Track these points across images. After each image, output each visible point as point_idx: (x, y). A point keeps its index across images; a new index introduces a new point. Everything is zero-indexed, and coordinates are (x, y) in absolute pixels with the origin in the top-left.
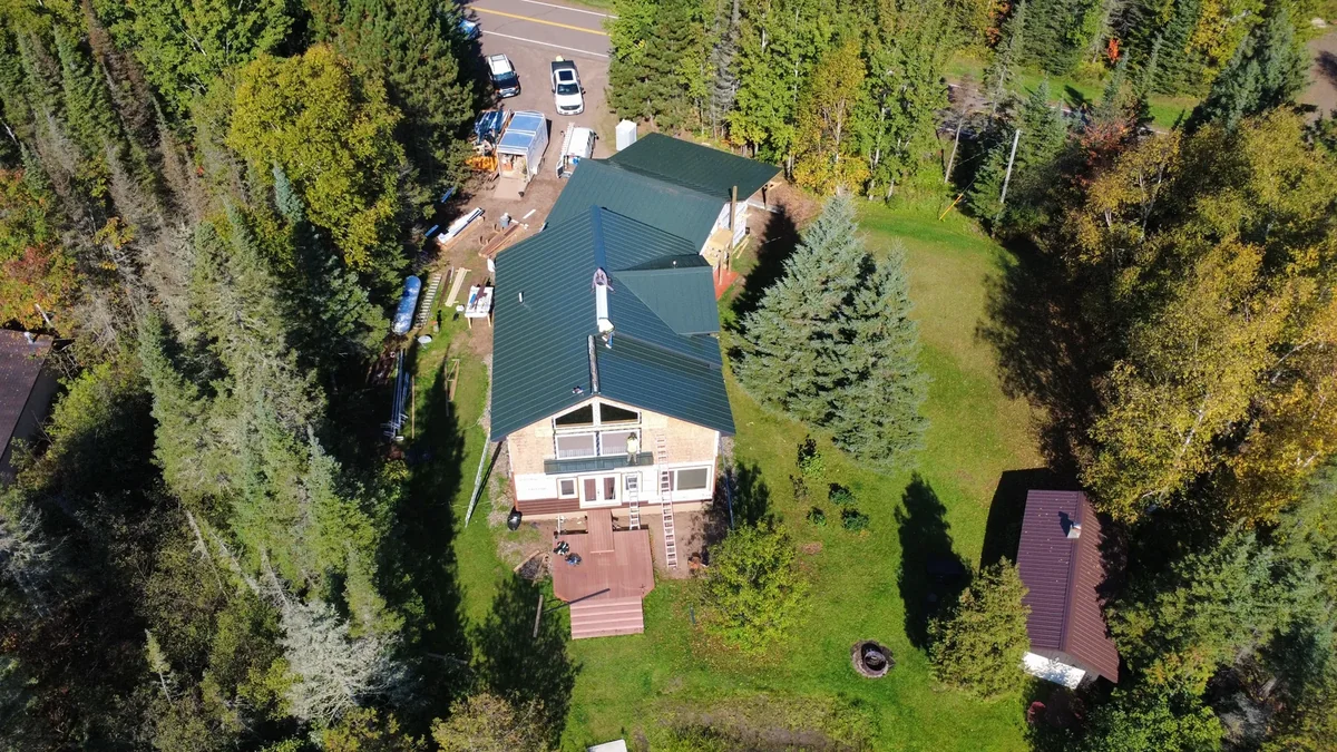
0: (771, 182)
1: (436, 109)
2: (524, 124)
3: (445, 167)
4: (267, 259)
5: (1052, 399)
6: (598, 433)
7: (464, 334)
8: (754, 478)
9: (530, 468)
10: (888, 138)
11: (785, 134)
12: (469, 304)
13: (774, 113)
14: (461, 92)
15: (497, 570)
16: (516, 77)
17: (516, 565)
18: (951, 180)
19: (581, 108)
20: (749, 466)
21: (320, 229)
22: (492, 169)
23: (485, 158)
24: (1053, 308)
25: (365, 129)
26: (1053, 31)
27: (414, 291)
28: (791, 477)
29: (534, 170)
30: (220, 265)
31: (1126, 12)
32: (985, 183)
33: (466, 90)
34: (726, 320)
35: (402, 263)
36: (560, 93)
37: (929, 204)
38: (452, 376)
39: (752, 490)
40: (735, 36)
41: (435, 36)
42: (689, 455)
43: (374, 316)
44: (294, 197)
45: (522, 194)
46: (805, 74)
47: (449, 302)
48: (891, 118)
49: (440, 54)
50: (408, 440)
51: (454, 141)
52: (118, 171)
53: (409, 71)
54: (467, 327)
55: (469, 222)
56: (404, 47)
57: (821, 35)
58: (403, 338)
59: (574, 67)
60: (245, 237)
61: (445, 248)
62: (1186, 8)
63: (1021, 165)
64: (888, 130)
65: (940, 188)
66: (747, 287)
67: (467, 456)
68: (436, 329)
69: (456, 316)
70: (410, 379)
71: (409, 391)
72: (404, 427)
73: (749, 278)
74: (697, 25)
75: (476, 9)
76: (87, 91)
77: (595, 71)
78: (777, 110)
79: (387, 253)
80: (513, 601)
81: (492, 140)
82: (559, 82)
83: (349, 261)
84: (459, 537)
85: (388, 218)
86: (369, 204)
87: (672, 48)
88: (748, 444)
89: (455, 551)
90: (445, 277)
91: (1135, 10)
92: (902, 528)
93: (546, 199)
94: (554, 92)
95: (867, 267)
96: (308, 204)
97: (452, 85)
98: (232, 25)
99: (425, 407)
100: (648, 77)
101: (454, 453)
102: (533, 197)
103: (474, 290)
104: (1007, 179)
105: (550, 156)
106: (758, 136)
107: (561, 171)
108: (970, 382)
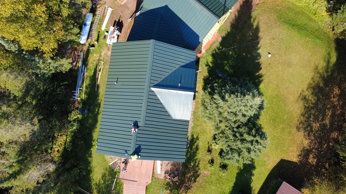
7: (106, 48)
8: (196, 142)
12: (109, 37)
15: (104, 163)
17: (110, 163)
20: (195, 137)
27: (89, 23)
38: (100, 71)
39: (194, 147)
47: (103, 28)
50: (82, 100)
58: (84, 45)
66: (221, 43)
68: (97, 42)
69: (105, 37)
70: (84, 69)
71: (84, 74)
72: (81, 93)
73: (223, 38)
80: (108, 176)
84: (94, 147)
89: (92, 153)
90: (103, 12)
92: (238, 172)
99: (89, 85)
101: (97, 110)
103: (112, 27)
108: (287, 117)
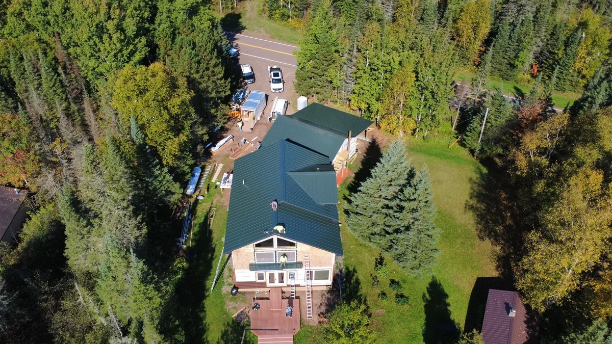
0: (369, 128)
1: (212, 90)
2: (255, 97)
3: (216, 117)
4: (124, 161)
5: (503, 242)
6: (276, 252)
7: (219, 196)
8: (353, 275)
9: (243, 267)
10: (425, 109)
11: (376, 106)
12: (222, 182)
13: (371, 96)
14: (225, 83)
15: (224, 316)
16: (254, 75)
17: (233, 314)
18: (455, 129)
19: (282, 90)
20: (351, 269)
21: (151, 147)
22: (239, 117)
23: (236, 112)
24: (504, 195)
25: (176, 101)
26: (506, 60)
27: (197, 174)
28: (371, 275)
29: (259, 118)
30: (95, 166)
31: (541, 52)
32: (471, 132)
33: (228, 82)
34: (344, 195)
35: (191, 162)
36: (273, 82)
37: (445, 140)
38: (212, 216)
39: (352, 281)
40: (354, 60)
41: (214, 57)
42: (320, 264)
43: (176, 187)
44: (139, 132)
45: (252, 129)
46: (386, 79)
47: (213, 180)
48: (427, 100)
49: (215, 66)
50: (188, 247)
51: (221, 105)
52: (62, 116)
53: (201, 73)
54: (221, 193)
55: (226, 142)
56: (199, 62)
57: (394, 62)
58: (191, 196)
59: (281, 71)
60: (114, 151)
61: (214, 154)
62: (570, 52)
63: (489, 125)
64: (425, 106)
65: (450, 133)
66: (355, 178)
67: (215, 257)
68: (206, 193)
69: (216, 187)
70: (192, 217)
71: (191, 223)
72: (187, 241)
73: (356, 174)
74: (336, 55)
75: (239, 43)
76: (52, 79)
77: (290, 73)
78: (373, 95)
79: (184, 158)
80: (231, 333)
81: (240, 104)
82: (273, 77)
83: (164, 162)
84: (208, 298)
85: (185, 142)
86: (177, 135)
87: (325, 64)
88: (351, 257)
89: (205, 306)
90: (213, 168)
91: (545, 52)
92: (426, 304)
93: (262, 132)
94: (270, 82)
95: (411, 175)
96: (146, 135)
97: (221, 79)
98: (121, 51)
99: (199, 232)
100: (313, 77)
101: (210, 256)
102: (257, 131)
103: (225, 175)
104: (482, 131)
105: (266, 111)
106: (364, 106)
107: (270, 119)
108: (462, 230)
